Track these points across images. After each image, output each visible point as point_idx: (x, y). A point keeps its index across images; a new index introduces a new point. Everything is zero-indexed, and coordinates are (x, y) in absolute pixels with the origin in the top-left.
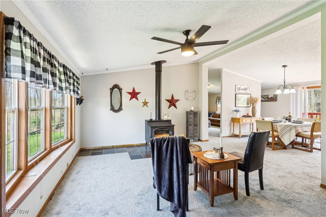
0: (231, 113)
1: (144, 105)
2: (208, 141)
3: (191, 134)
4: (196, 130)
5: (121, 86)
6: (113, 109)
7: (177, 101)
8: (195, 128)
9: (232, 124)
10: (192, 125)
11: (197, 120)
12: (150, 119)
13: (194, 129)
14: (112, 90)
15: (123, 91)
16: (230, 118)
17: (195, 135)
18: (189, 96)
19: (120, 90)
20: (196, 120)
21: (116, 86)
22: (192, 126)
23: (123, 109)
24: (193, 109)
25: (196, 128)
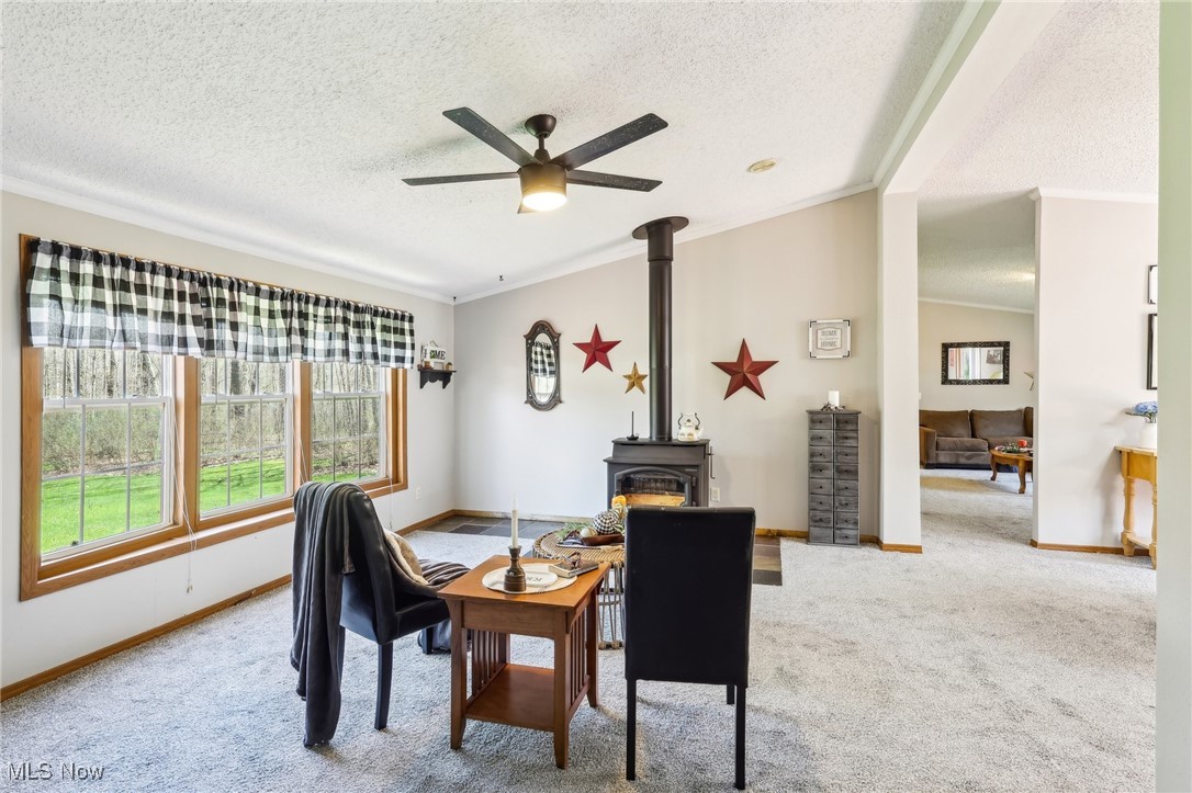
0: (1110, 424)
1: (632, 386)
2: (917, 550)
3: (822, 508)
4: (846, 493)
5: (558, 326)
6: (531, 400)
7: (765, 366)
8: (842, 484)
9: (1120, 482)
10: (827, 468)
11: (854, 450)
12: (630, 435)
13: (838, 491)
14: (531, 338)
15: (561, 338)
16: (1107, 452)
17: (844, 516)
18: (823, 344)
19: (555, 337)
20: (848, 451)
21: (541, 327)
22: (830, 473)
23: (562, 399)
24: (835, 400)
25: (850, 484)
